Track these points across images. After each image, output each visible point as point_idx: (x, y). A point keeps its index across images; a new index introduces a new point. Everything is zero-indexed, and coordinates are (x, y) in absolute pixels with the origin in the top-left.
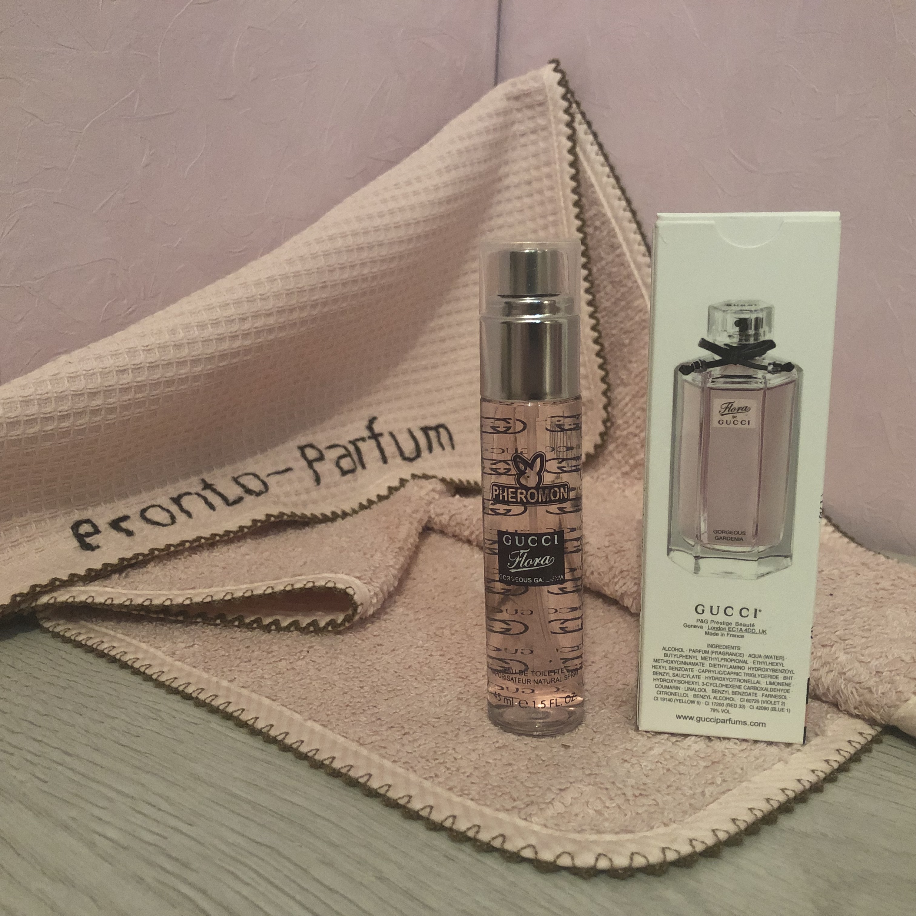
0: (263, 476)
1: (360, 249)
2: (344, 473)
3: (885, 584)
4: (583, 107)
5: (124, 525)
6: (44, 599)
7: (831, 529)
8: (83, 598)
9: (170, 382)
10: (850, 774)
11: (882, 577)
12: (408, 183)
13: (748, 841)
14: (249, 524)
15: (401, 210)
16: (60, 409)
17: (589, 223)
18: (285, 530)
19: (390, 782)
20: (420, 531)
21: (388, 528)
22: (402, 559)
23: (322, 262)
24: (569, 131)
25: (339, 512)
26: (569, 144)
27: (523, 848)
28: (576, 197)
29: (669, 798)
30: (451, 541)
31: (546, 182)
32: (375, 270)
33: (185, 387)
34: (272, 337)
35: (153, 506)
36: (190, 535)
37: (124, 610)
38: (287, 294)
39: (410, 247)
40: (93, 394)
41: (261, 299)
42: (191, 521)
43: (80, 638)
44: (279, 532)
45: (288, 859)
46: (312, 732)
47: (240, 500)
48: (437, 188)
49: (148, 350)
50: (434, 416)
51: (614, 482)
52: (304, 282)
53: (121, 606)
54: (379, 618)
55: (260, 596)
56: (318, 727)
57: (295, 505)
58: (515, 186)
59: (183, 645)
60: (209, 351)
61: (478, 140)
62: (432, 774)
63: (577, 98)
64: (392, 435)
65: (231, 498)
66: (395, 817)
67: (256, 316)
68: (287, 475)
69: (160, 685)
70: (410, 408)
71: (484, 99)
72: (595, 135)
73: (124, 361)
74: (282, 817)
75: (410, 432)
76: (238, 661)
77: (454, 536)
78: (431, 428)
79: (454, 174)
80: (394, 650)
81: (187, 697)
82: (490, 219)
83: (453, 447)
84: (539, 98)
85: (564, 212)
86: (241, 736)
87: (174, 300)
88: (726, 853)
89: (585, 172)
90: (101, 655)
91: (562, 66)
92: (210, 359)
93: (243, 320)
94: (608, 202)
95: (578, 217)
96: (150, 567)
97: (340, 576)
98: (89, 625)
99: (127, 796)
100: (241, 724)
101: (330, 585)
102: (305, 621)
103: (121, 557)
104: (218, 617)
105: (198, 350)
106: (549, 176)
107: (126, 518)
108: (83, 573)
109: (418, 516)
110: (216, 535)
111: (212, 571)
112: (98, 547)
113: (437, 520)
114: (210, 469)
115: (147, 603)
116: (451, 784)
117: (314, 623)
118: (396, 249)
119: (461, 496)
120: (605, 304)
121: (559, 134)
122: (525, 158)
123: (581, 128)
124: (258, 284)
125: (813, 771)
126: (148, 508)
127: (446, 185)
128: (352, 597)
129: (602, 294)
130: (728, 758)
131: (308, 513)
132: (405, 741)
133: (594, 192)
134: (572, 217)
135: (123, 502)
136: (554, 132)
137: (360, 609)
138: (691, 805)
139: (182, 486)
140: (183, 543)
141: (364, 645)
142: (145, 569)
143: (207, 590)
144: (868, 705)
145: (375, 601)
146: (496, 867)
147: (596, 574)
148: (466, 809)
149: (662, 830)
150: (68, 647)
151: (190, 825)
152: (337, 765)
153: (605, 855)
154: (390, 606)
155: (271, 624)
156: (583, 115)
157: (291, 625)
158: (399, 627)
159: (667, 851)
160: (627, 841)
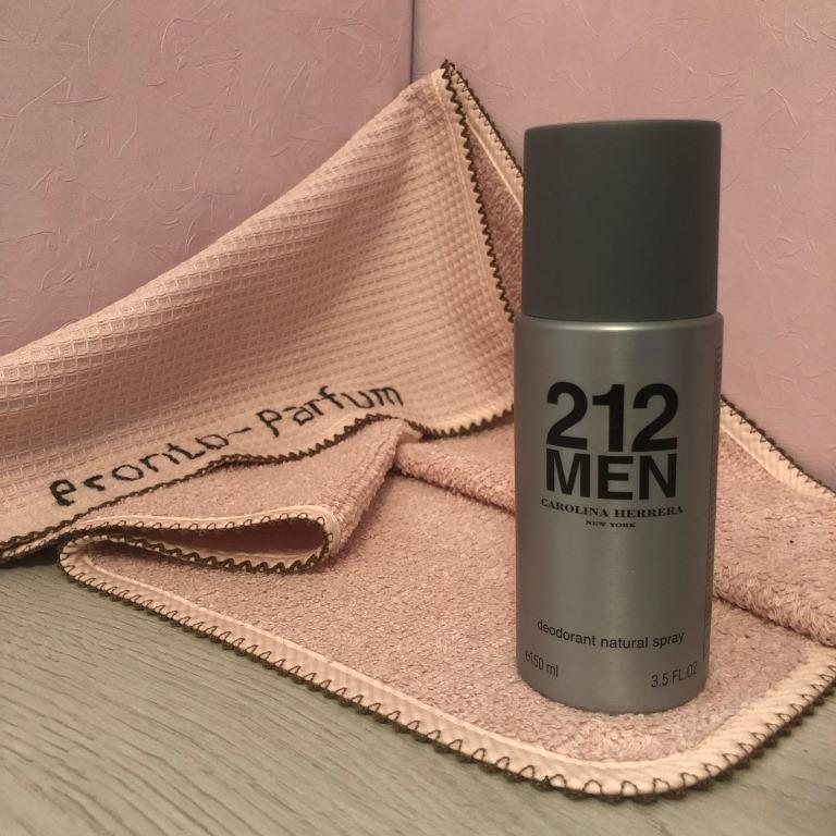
19: (418, 718)
27: (552, 778)
46: (337, 672)
47: (200, 454)
50: (380, 382)
56: (342, 668)
62: (456, 709)
65: (192, 453)
68: (246, 433)
78: (380, 390)
83: (402, 403)
112: (73, 502)
132: (425, 678)
148: (493, 742)
152: (365, 703)
153: (629, 782)
159: (685, 776)
160: (649, 767)
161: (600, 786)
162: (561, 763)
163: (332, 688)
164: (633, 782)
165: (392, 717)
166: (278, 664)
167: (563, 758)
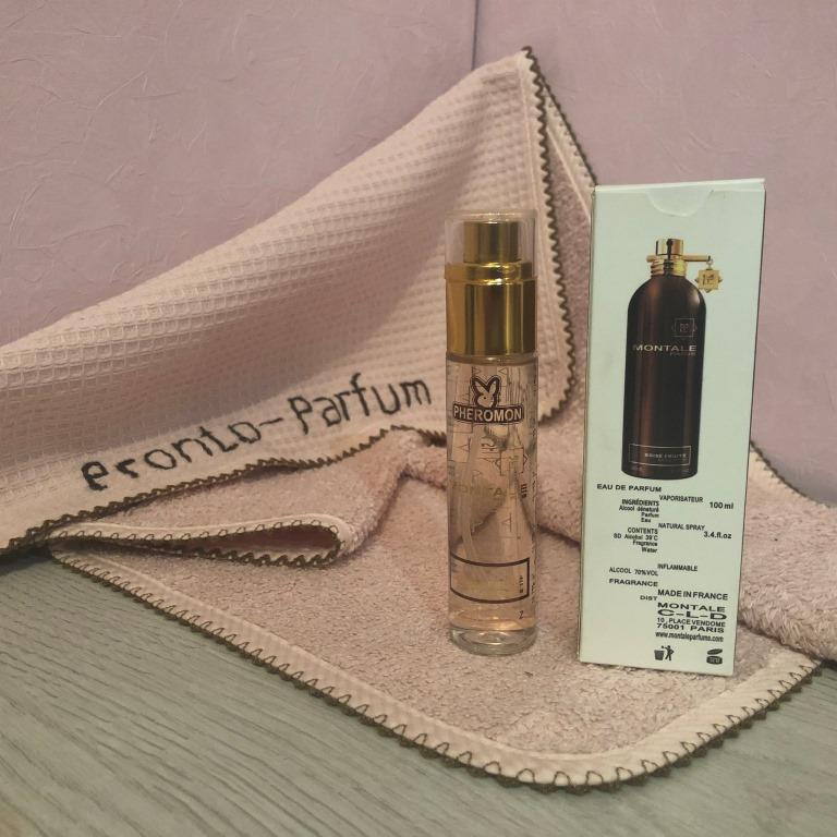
0: (256, 425)
1: (347, 218)
2: (330, 423)
3: (827, 530)
4: (553, 90)
5: (129, 467)
6: (56, 534)
7: (777, 480)
8: (91, 533)
9: (173, 338)
10: (791, 704)
11: (823, 524)
12: (391, 159)
13: (696, 763)
14: (243, 468)
15: (385, 183)
16: (72, 361)
17: (558, 197)
18: (275, 475)
19: (367, 703)
20: (398, 475)
21: (369, 473)
22: (381, 502)
23: (311, 230)
24: (540, 113)
25: (325, 459)
26: (540, 125)
27: (488, 765)
28: (545, 173)
29: (623, 723)
30: (425, 487)
31: (519, 160)
32: (360, 238)
33: (186, 342)
34: (266, 298)
35: (156, 451)
36: (189, 478)
37: (129, 544)
38: (280, 259)
39: (393, 217)
40: (103, 348)
41: (256, 264)
42: (190, 465)
43: (88, 569)
44: (271, 476)
45: (274, 770)
46: (298, 656)
47: (234, 446)
48: (417, 163)
49: (153, 308)
50: (412, 373)
51: (577, 436)
52: (295, 248)
53: (126, 540)
54: (360, 555)
55: (252, 532)
56: (302, 652)
57: (285, 451)
58: (490, 163)
59: (182, 577)
60: (208, 310)
61: (456, 120)
62: (407, 697)
63: (547, 81)
64: (374, 390)
65: (227, 445)
66: (371, 734)
67: (251, 278)
68: (278, 425)
69: (160, 612)
70: (391, 365)
71: (462, 83)
72: (564, 116)
73: (131, 318)
74: (269, 732)
75: (390, 387)
76: (231, 591)
77: (429, 482)
78: (409, 384)
79: (433, 151)
80: (372, 584)
81: (185, 623)
82: (467, 192)
83: (429, 401)
84: (513, 82)
85: (534, 186)
86: (232, 659)
87: (177, 263)
88: (675, 772)
89: (554, 151)
90: (107, 584)
91: (534, 53)
92: (209, 317)
93: (240, 282)
94: (575, 178)
95: (547, 192)
96: (153, 506)
97: (324, 516)
98: (98, 558)
99: (128, 711)
100: (233, 649)
101: (316, 524)
102: (292, 557)
103: (127, 495)
104: (213, 552)
105: (199, 310)
106: (521, 154)
107: (131, 461)
108: (91, 511)
109: (397, 463)
110: (213, 477)
111: (209, 511)
112: (106, 487)
113: (414, 467)
114: (208, 418)
115: (148, 538)
116: (424, 706)
117: (301, 558)
118: (380, 219)
119: (436, 445)
120: (571, 271)
121: (530, 115)
122: (500, 137)
123: (551, 111)
124: (254, 249)
125: (757, 700)
126: (152, 452)
127: (426, 161)
128: (335, 535)
129: (569, 262)
130: (679, 686)
131: (297, 460)
132: (382, 665)
133: (562, 169)
134: (542, 190)
135: (129, 447)
136: (526, 113)
137: (342, 546)
138: (643, 729)
139: (182, 434)
140: (183, 484)
141: (346, 579)
142: (148, 508)
143: (203, 528)
144: (809, 640)
145: (356, 539)
146: (462, 780)
147: (559, 518)
148: (437, 728)
149: (617, 751)
150: (77, 577)
151: (186, 738)
152: (319, 686)
153: (563, 773)
154: (370, 545)
155: (262, 558)
156: (553, 98)
157: (279, 560)
158: (377, 563)
159: (621, 771)
160: (584, 760)
161: (533, 775)
162: (499, 751)
163: (289, 671)
164: (567, 773)
165: (342, 701)
166: (241, 647)
167: (501, 747)
